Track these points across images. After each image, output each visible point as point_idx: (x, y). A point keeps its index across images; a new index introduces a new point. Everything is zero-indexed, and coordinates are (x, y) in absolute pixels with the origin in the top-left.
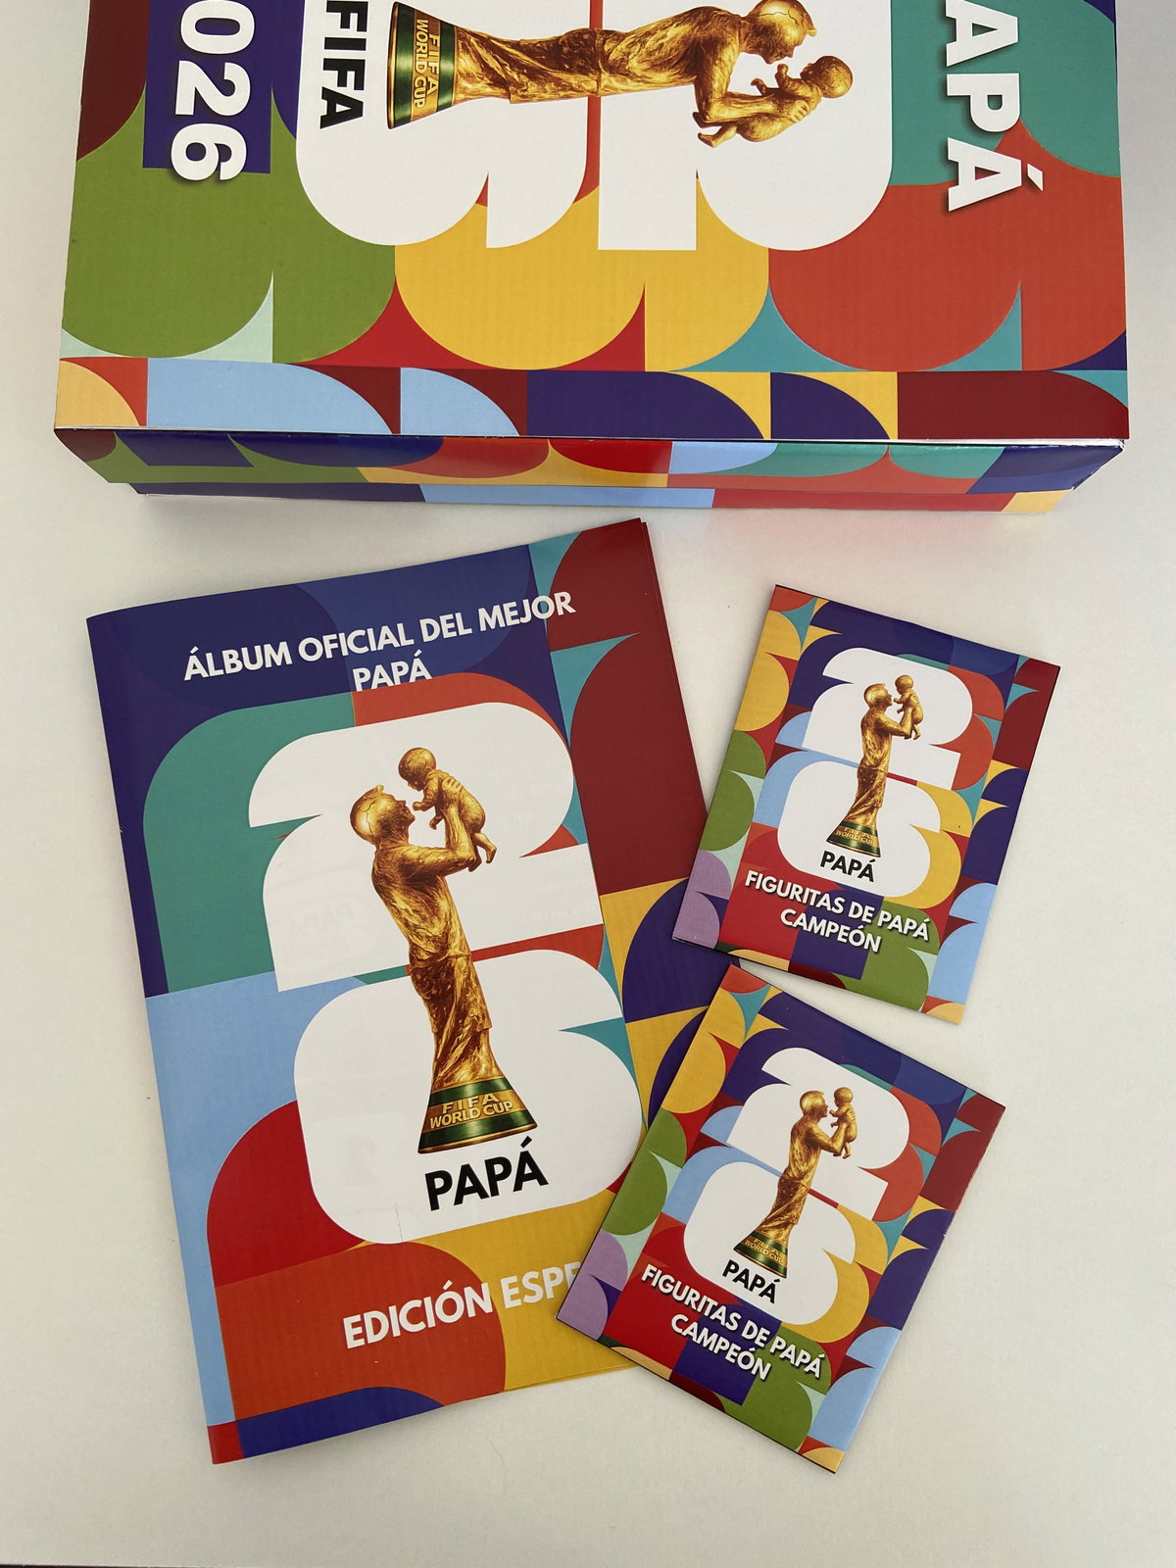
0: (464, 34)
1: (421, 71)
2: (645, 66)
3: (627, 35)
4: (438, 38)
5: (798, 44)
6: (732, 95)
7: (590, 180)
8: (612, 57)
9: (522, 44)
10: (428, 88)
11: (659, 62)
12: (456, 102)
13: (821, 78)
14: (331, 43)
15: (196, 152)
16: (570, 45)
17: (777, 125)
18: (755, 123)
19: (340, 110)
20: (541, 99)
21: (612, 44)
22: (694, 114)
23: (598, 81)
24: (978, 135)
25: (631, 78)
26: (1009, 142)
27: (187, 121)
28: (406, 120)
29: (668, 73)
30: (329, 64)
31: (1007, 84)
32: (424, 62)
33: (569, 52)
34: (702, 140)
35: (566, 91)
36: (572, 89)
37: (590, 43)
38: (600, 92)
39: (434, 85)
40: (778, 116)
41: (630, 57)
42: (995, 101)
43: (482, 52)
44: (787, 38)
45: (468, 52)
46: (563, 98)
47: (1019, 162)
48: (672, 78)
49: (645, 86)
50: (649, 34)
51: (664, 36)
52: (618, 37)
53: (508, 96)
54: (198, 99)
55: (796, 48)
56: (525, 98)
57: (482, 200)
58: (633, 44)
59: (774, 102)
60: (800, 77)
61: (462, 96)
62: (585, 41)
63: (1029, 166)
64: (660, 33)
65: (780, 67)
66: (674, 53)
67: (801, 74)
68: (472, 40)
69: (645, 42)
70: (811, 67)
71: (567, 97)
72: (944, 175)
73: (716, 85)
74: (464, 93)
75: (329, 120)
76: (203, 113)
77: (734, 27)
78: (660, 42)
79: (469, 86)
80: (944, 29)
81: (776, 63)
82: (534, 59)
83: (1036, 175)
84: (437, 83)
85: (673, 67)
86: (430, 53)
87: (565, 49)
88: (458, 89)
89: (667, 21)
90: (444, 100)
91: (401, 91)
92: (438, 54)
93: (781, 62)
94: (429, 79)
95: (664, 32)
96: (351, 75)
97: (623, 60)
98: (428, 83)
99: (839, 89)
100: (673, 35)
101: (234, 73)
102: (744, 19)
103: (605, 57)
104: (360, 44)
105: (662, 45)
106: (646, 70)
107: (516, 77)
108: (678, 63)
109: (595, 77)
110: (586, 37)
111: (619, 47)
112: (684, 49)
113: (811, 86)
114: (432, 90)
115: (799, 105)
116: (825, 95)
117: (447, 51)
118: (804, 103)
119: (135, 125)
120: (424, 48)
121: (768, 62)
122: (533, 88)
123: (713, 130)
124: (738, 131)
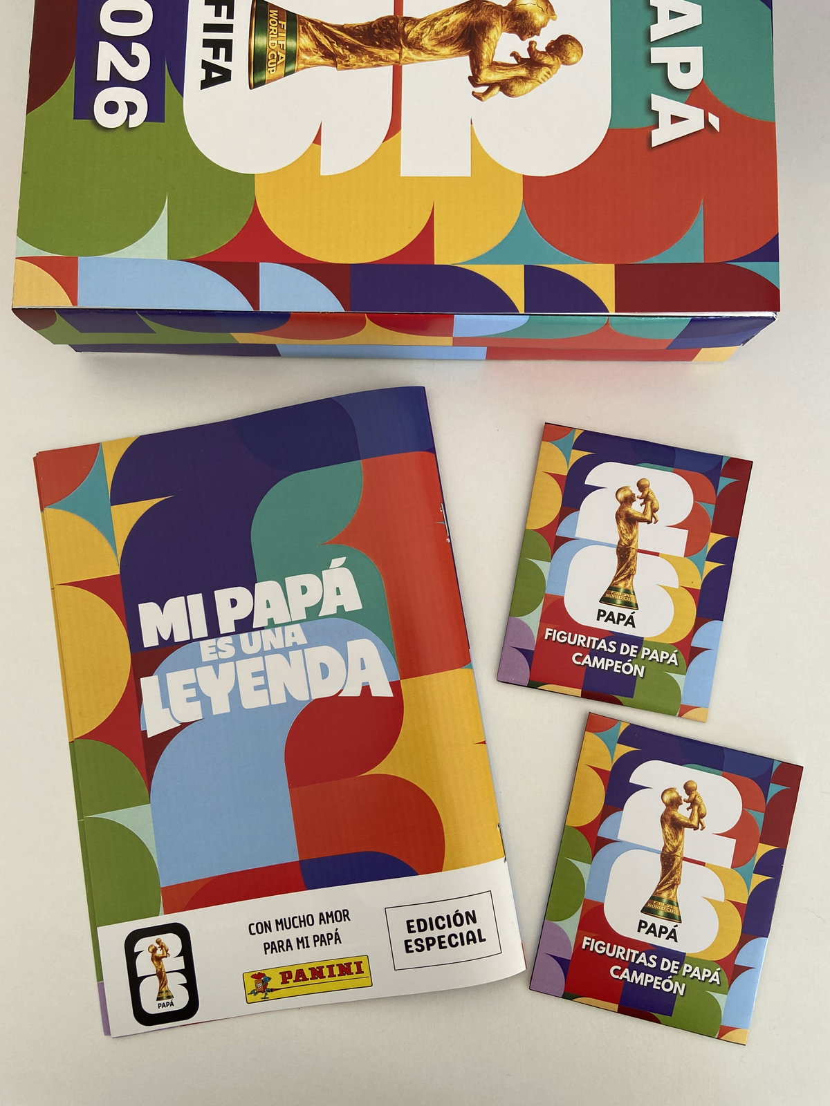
0: (304, 21)
1: (273, 48)
2: (434, 42)
3: (421, 20)
4: (285, 23)
5: (544, 26)
6: (496, 64)
7: (395, 126)
8: (410, 36)
9: (345, 27)
10: (278, 60)
11: (443, 40)
12: (298, 70)
13: (560, 51)
14: (208, 28)
15: (111, 107)
16: (380, 28)
17: (529, 85)
18: (513, 84)
19: (215, 76)
20: (360, 67)
21: (410, 27)
22: (469, 77)
23: (400, 54)
24: (673, 92)
25: (424, 52)
26: (696, 97)
27: (105, 85)
28: (262, 83)
29: (450, 48)
30: (207, 43)
31: (694, 54)
32: (275, 41)
33: (379, 33)
34: (475, 96)
35: (377, 61)
36: (381, 60)
37: (394, 27)
38: (402, 61)
39: (282, 58)
40: (529, 79)
41: (423, 36)
42: (686, 67)
43: (317, 33)
44: (536, 22)
45: (307, 33)
46: (375, 66)
47: (701, 112)
48: (453, 51)
49: (434, 57)
50: (436, 19)
51: (448, 21)
52: (415, 22)
53: (335, 65)
54: (113, 69)
55: (542, 29)
56: (348, 67)
57: (317, 140)
58: (425, 27)
59: (526, 68)
60: (545, 50)
61: (303, 65)
62: (391, 25)
63: (710, 114)
64: (444, 19)
65: (531, 43)
66: (455, 33)
67: (546, 48)
68: (310, 25)
69: (433, 26)
70: (553, 43)
71: (378, 66)
72: (649, 121)
73: (485, 56)
74: (303, 63)
75: (205, 84)
76: (117, 80)
77: (497, 14)
78: (445, 25)
79: (308, 58)
80: (648, 15)
81: (528, 40)
82: (354, 38)
83: (714, 121)
84: (284, 56)
85: (454, 43)
86: (280, 34)
87: (376, 31)
88: (300, 60)
89: (450, 10)
90: (290, 68)
91: (258, 62)
92: (285, 35)
93: (532, 39)
94: (279, 53)
95: (447, 18)
96: (222, 51)
97: (418, 38)
98: (278, 56)
99: (573, 59)
100: (454, 20)
101: (139, 50)
102: (504, 8)
103: (405, 36)
104: (228, 29)
105: (446, 27)
106: (434, 46)
107: (341, 51)
108: (457, 40)
109: (398, 51)
110: (391, 22)
111: (415, 29)
112: (462, 30)
113: (553, 57)
114: (280, 61)
115: (544, 70)
116: (563, 63)
117: (292, 33)
118: (548, 69)
119: (68, 88)
120: (275, 31)
121: (522, 39)
122: (353, 59)
123: (483, 89)
124: (501, 90)
